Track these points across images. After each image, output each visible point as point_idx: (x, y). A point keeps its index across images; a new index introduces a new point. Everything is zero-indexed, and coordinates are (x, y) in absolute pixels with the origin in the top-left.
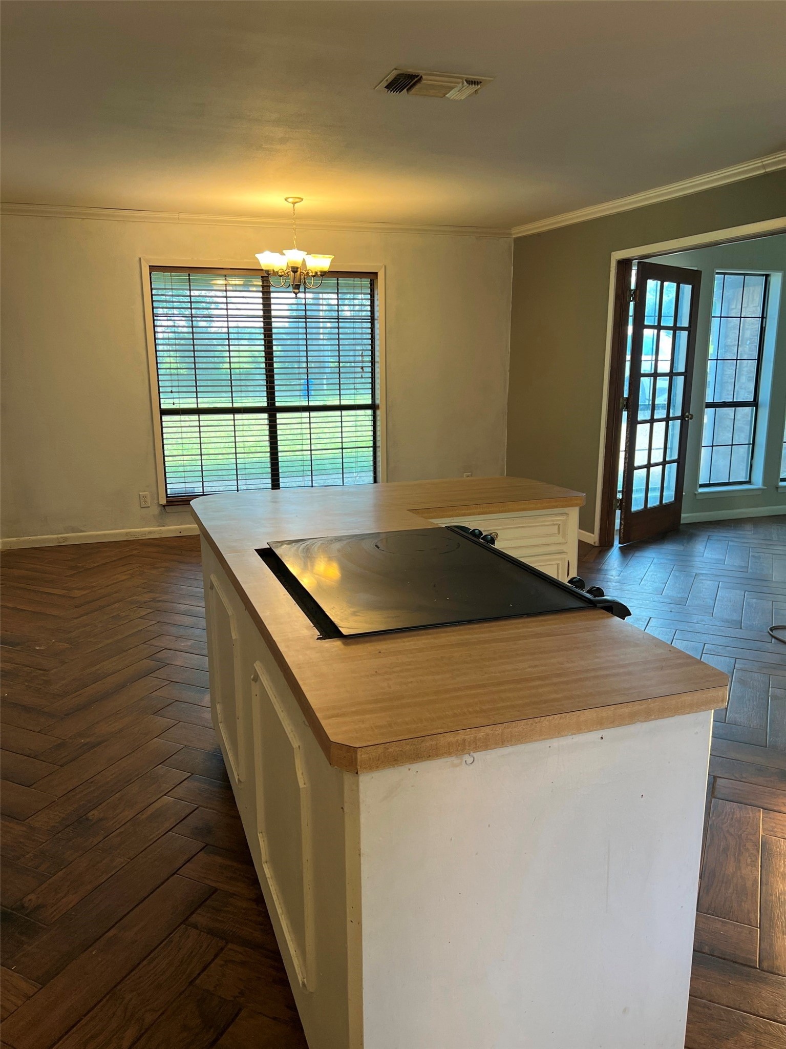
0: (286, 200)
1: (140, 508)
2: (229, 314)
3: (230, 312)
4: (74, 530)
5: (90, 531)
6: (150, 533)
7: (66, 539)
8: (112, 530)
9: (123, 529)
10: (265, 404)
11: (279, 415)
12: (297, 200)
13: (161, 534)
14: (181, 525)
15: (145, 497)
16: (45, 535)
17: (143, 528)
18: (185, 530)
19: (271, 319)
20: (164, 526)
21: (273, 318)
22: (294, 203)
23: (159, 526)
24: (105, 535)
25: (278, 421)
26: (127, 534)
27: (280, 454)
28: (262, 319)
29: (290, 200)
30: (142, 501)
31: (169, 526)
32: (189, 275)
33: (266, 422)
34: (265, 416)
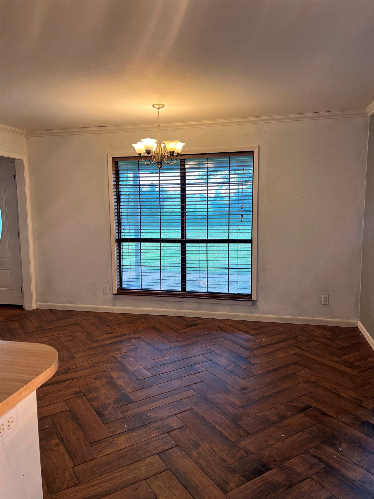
0: (153, 106)
1: (103, 294)
2: (160, 183)
3: (161, 182)
4: (71, 303)
5: (78, 304)
6: (107, 309)
7: (66, 307)
8: (89, 305)
9: (94, 305)
10: (180, 238)
11: (187, 245)
12: (161, 106)
13: (113, 310)
14: (124, 306)
15: (106, 288)
16: (57, 303)
17: (104, 306)
18: (126, 310)
19: (185, 186)
20: (115, 306)
21: (187, 184)
22: (159, 108)
23: (113, 306)
24: (85, 307)
25: (187, 248)
26: (96, 308)
27: (187, 269)
28: (180, 186)
29: (156, 106)
30: (104, 290)
31: (118, 306)
32: (139, 161)
33: (180, 248)
34: (179, 245)
